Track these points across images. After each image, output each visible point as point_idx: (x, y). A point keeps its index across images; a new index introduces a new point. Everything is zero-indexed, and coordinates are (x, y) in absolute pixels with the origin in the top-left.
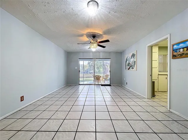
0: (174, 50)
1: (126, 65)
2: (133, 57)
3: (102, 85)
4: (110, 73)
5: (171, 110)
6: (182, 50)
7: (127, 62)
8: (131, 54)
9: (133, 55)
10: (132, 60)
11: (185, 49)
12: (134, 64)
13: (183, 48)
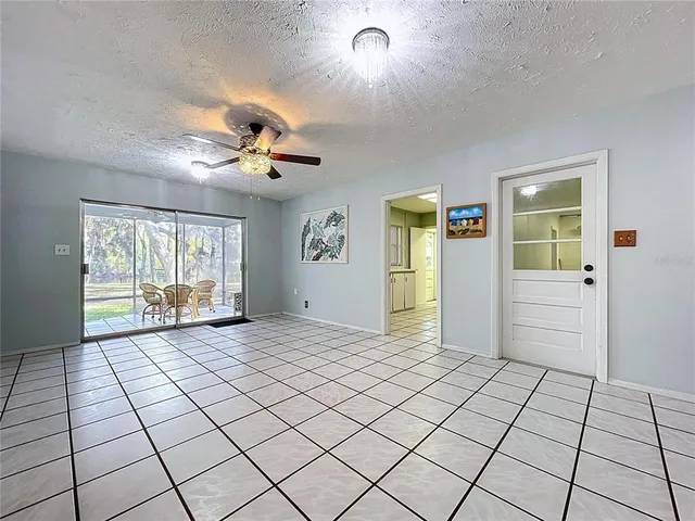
0: (451, 221)
1: (303, 246)
2: (334, 223)
3: (217, 324)
4: (243, 272)
5: (444, 346)
6: (465, 222)
7: (310, 237)
8: (329, 213)
9: (335, 218)
10: (331, 231)
11: (472, 221)
12: (337, 243)
13: (468, 219)
